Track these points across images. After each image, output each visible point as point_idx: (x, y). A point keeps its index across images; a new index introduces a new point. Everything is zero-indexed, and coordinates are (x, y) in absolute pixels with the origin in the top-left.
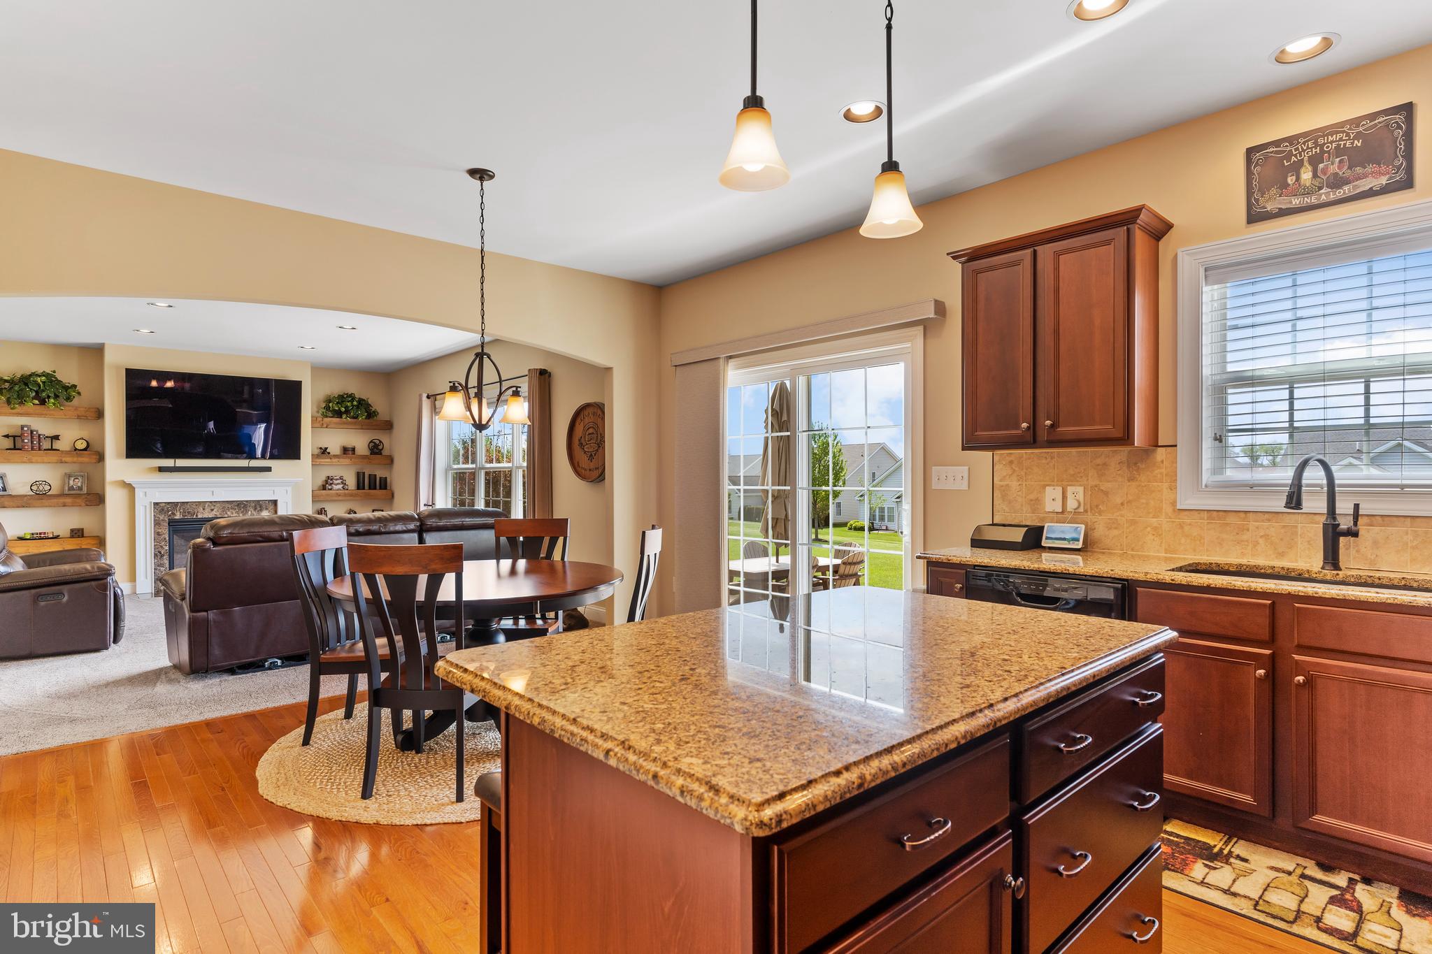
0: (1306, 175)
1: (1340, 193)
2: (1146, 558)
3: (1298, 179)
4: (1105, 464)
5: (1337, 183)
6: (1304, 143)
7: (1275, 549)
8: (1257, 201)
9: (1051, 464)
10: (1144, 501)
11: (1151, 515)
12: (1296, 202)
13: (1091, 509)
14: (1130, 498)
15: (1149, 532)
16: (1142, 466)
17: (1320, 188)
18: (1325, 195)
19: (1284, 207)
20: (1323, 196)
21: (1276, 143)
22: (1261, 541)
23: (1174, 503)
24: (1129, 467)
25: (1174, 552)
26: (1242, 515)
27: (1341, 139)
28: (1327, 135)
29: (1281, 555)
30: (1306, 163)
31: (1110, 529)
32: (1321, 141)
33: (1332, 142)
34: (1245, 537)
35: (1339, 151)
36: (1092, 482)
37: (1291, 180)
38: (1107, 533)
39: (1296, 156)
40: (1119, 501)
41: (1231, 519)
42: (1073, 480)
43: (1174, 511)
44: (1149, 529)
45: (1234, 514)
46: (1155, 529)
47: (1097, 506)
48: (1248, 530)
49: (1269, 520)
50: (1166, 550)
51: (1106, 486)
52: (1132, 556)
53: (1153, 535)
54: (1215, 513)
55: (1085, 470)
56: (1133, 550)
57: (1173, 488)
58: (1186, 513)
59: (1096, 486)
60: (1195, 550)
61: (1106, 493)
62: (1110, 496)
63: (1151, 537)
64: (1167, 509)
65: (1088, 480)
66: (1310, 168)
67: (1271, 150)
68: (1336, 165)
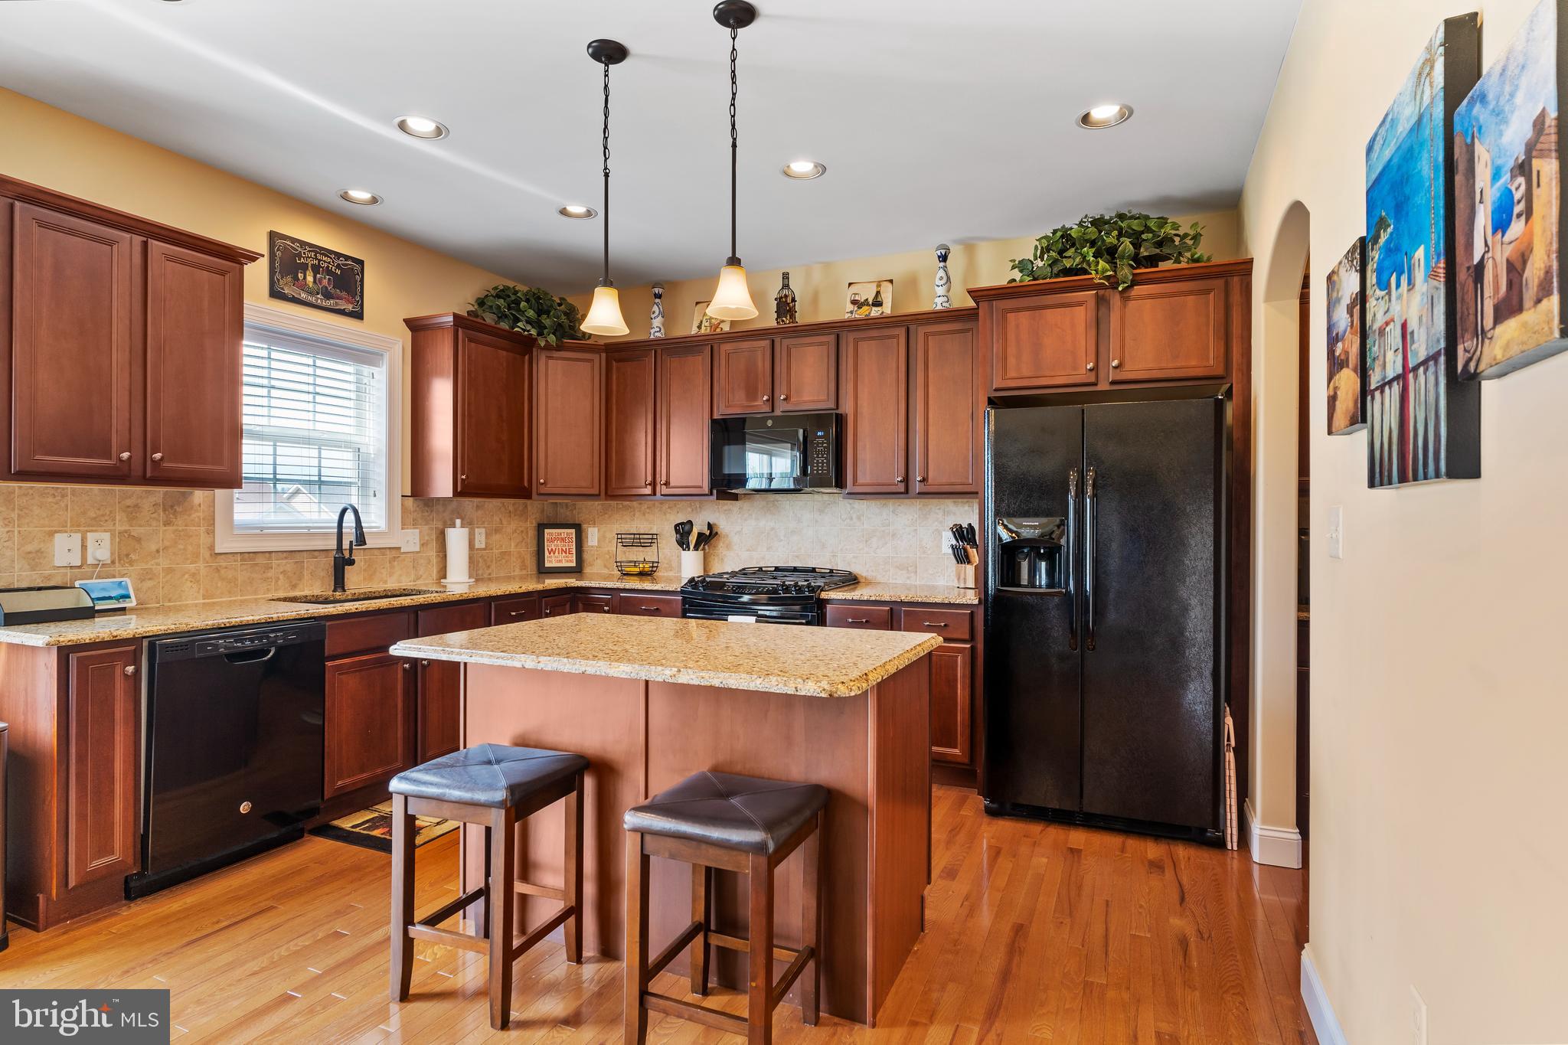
0: (310, 279)
1: (330, 303)
2: (178, 610)
3: (305, 278)
4: (136, 506)
5: (328, 296)
6: (309, 251)
7: (291, 582)
8: (278, 280)
9: (64, 503)
10: (181, 547)
11: (189, 562)
12: (303, 296)
13: (120, 560)
14: (167, 543)
15: (187, 580)
16: (179, 509)
17: (318, 294)
18: (319, 300)
19: (296, 296)
20: (319, 301)
21: (294, 240)
22: (281, 577)
23: (212, 547)
24: (164, 510)
25: (212, 597)
26: (267, 555)
27: (329, 263)
28: (323, 254)
29: (294, 587)
30: (310, 268)
31: (144, 580)
32: (319, 256)
33: (325, 261)
34: (270, 575)
35: (328, 272)
36: (119, 528)
37: (300, 276)
38: (140, 586)
39: (304, 258)
40: (154, 547)
41: (260, 560)
42: (95, 524)
43: (211, 555)
44: (186, 576)
45: (260, 554)
46: (194, 575)
47: (127, 555)
48: (272, 568)
49: (286, 558)
50: (203, 596)
51: (137, 531)
52: (169, 607)
53: (191, 581)
54: (247, 555)
55: (111, 512)
56: (170, 601)
57: (211, 532)
58: (223, 556)
59: (126, 533)
60: (230, 592)
61: (138, 540)
62: (143, 543)
63: (189, 584)
64: (205, 553)
65: (114, 524)
66: (312, 274)
67: (288, 243)
68: (327, 281)
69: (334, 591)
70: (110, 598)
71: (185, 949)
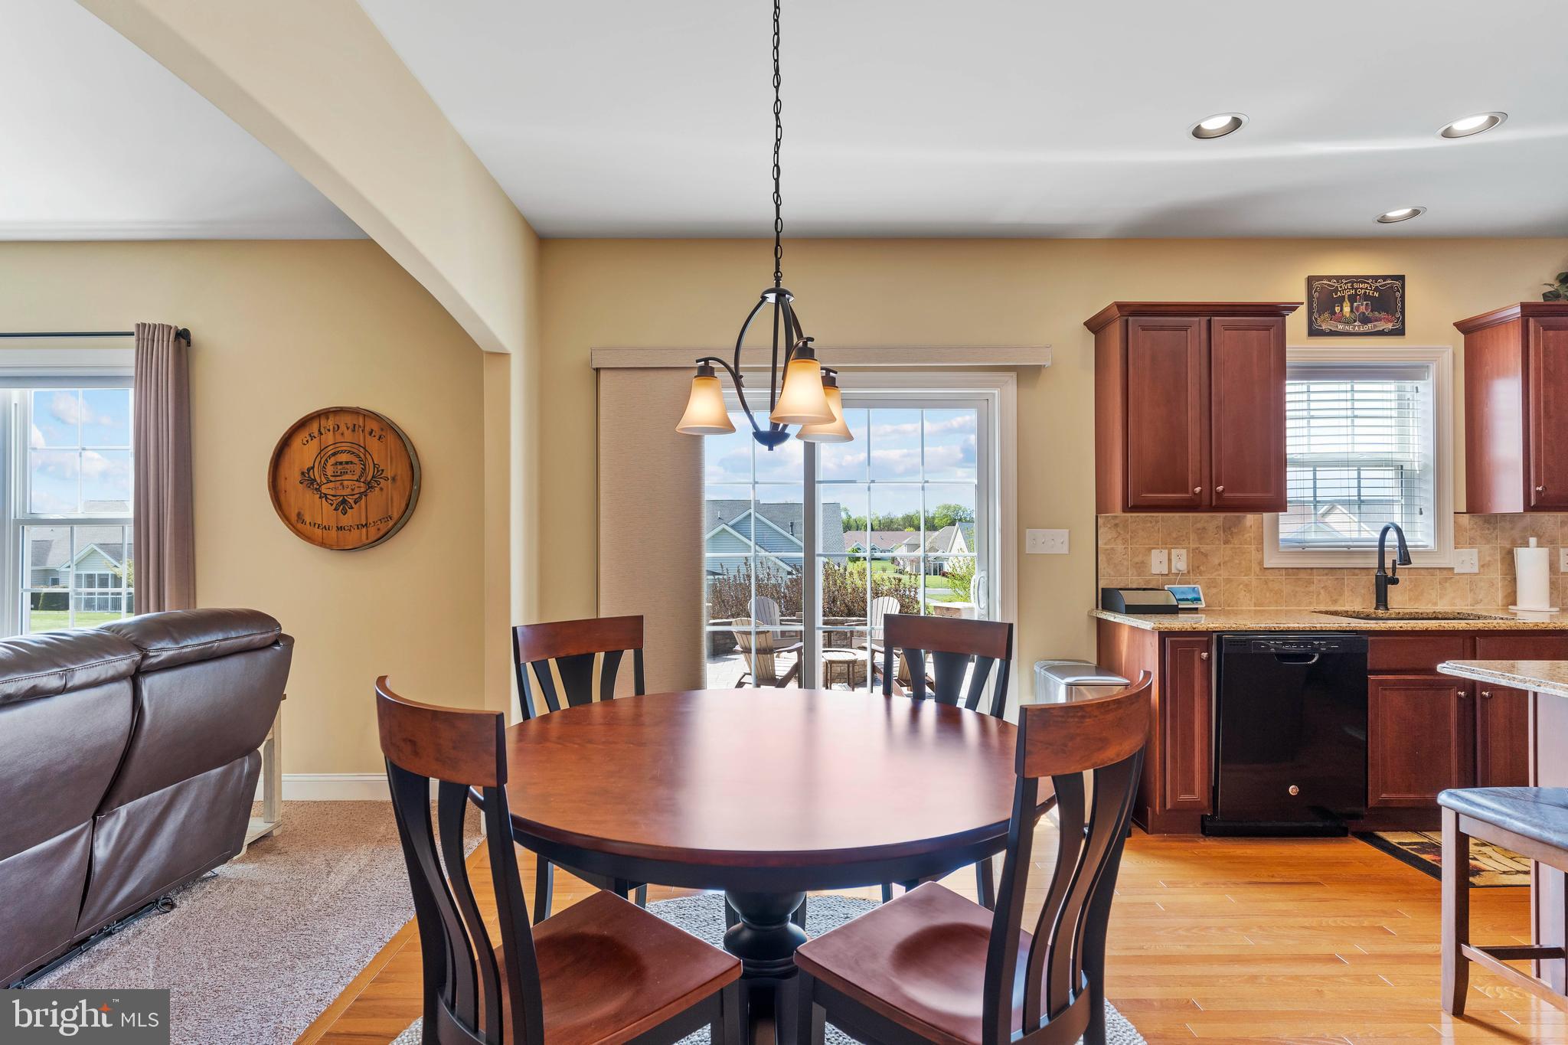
0: (1347, 309)
1: (1369, 327)
2: (1236, 613)
3: (1342, 310)
4: (1204, 528)
5: (1365, 320)
6: (1346, 284)
7: (1331, 597)
8: (1316, 319)
9: (1156, 528)
10: (1237, 561)
11: (1243, 574)
12: (1340, 327)
13: (1193, 570)
14: (1227, 559)
15: (1241, 589)
16: (1235, 530)
17: (1355, 321)
18: (1357, 327)
19: (1333, 329)
20: (1357, 328)
21: (1329, 278)
22: (1322, 591)
23: (1261, 563)
24: (1224, 531)
25: (1261, 605)
26: (1309, 571)
27: (1367, 288)
28: (1359, 282)
29: (1335, 602)
30: (1346, 299)
31: (1210, 587)
32: (1355, 286)
33: (1362, 289)
34: (1311, 589)
35: (1366, 297)
36: (1192, 546)
37: (1337, 309)
38: (1207, 592)
39: (1340, 291)
40: (1217, 562)
41: (1303, 575)
42: (1177, 542)
43: (1261, 569)
44: (1241, 586)
45: (1304, 570)
46: (1246, 585)
47: (1198, 567)
48: (1313, 583)
49: (1327, 574)
50: (1255, 603)
51: (1204, 548)
52: (1229, 611)
53: (1245, 591)
54: (1290, 570)
55: (1187, 533)
56: (1229, 606)
57: (1260, 550)
58: (1270, 570)
59: (1197, 549)
60: (1277, 602)
61: (1206, 555)
62: (1209, 558)
63: (1243, 593)
64: (1255, 567)
65: (1189, 543)
66: (1349, 304)
67: (1326, 282)
68: (1364, 307)
69: (1377, 608)
70: (1187, 600)
71: (1247, 886)
